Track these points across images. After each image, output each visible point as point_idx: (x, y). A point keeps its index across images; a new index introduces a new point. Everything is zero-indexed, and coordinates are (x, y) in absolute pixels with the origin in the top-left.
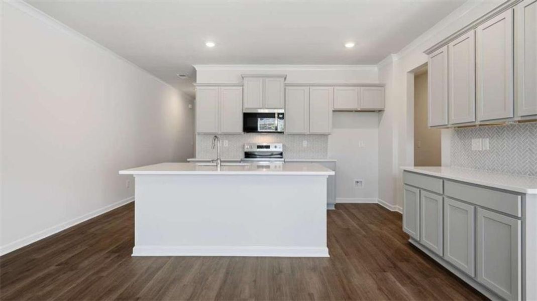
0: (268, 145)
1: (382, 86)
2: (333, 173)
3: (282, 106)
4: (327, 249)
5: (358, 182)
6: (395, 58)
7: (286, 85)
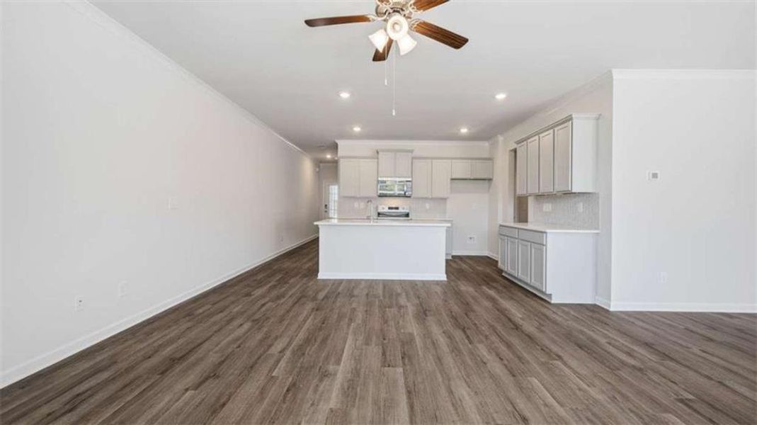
0: (397, 206)
1: (490, 159)
2: (449, 225)
3: (410, 175)
4: (445, 276)
5: (471, 238)
6: (501, 138)
7: (413, 158)
